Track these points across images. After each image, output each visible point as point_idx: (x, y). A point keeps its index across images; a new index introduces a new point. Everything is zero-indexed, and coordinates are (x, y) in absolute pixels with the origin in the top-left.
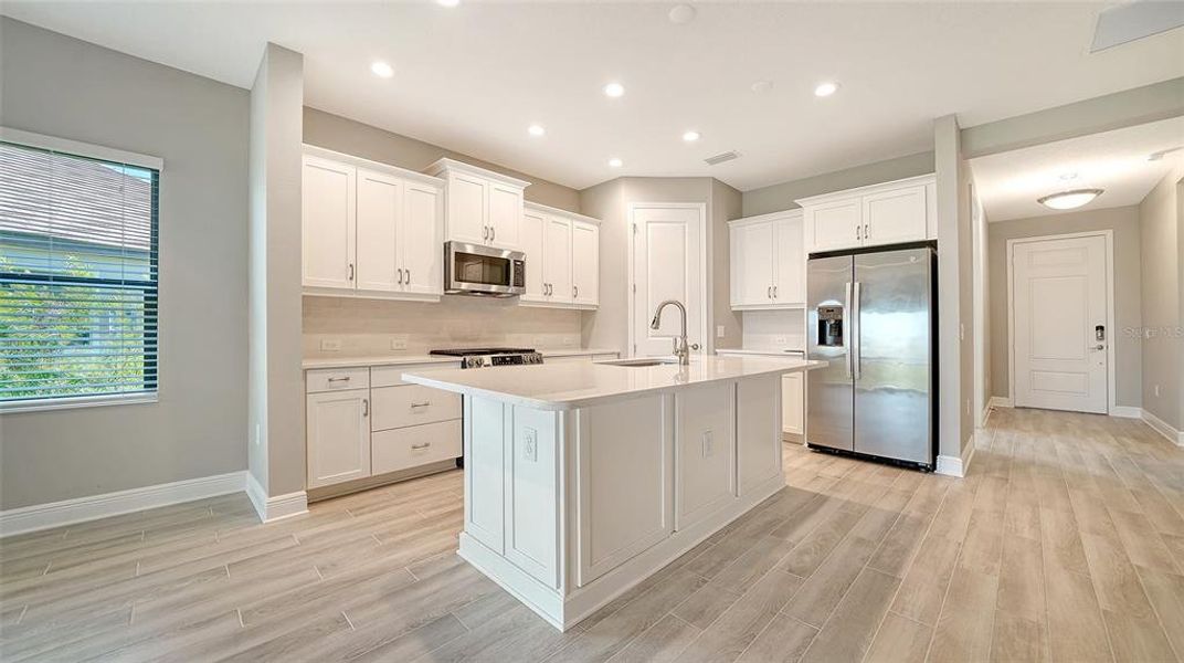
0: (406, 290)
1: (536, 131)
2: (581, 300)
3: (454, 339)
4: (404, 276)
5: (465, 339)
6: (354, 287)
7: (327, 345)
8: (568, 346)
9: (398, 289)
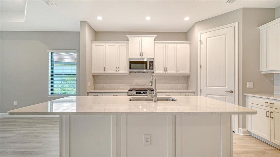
0: (118, 73)
1: (148, 18)
2: (181, 72)
3: (137, 86)
4: (117, 69)
5: (141, 86)
6: (105, 73)
7: (105, 86)
8: (180, 89)
9: (116, 73)
